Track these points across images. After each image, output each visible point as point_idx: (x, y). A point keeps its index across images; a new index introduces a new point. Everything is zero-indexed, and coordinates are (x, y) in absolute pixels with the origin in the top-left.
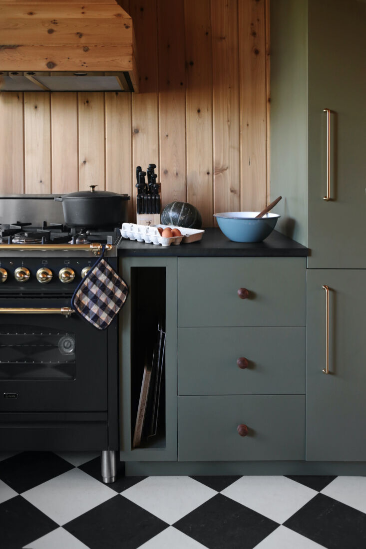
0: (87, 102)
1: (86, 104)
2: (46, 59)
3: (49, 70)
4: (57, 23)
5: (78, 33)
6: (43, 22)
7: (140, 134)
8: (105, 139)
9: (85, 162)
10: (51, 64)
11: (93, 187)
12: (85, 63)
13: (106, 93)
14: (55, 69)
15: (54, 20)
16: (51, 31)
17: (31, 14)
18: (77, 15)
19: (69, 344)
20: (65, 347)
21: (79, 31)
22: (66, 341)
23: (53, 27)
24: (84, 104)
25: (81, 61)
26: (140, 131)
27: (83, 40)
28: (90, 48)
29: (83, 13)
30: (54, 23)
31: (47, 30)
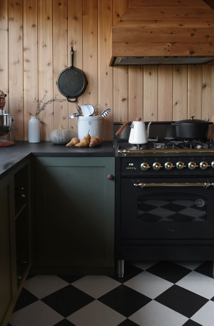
0: (178, 70)
1: (178, 72)
2: (190, 49)
3: (191, 55)
4: (196, 30)
5: (207, 36)
6: (188, 30)
7: (207, 87)
8: (188, 90)
9: (176, 103)
10: (192, 52)
11: (193, 117)
12: (210, 51)
13: (189, 65)
14: (194, 55)
15: (195, 29)
16: (192, 35)
17: (181, 25)
18: (206, 26)
19: (201, 203)
20: (199, 204)
21: (207, 35)
22: (200, 201)
23: (193, 32)
24: (177, 71)
25: (208, 50)
26: (207, 86)
27: (209, 39)
28: (213, 43)
29: (209, 25)
30: (195, 30)
31: (191, 34)
